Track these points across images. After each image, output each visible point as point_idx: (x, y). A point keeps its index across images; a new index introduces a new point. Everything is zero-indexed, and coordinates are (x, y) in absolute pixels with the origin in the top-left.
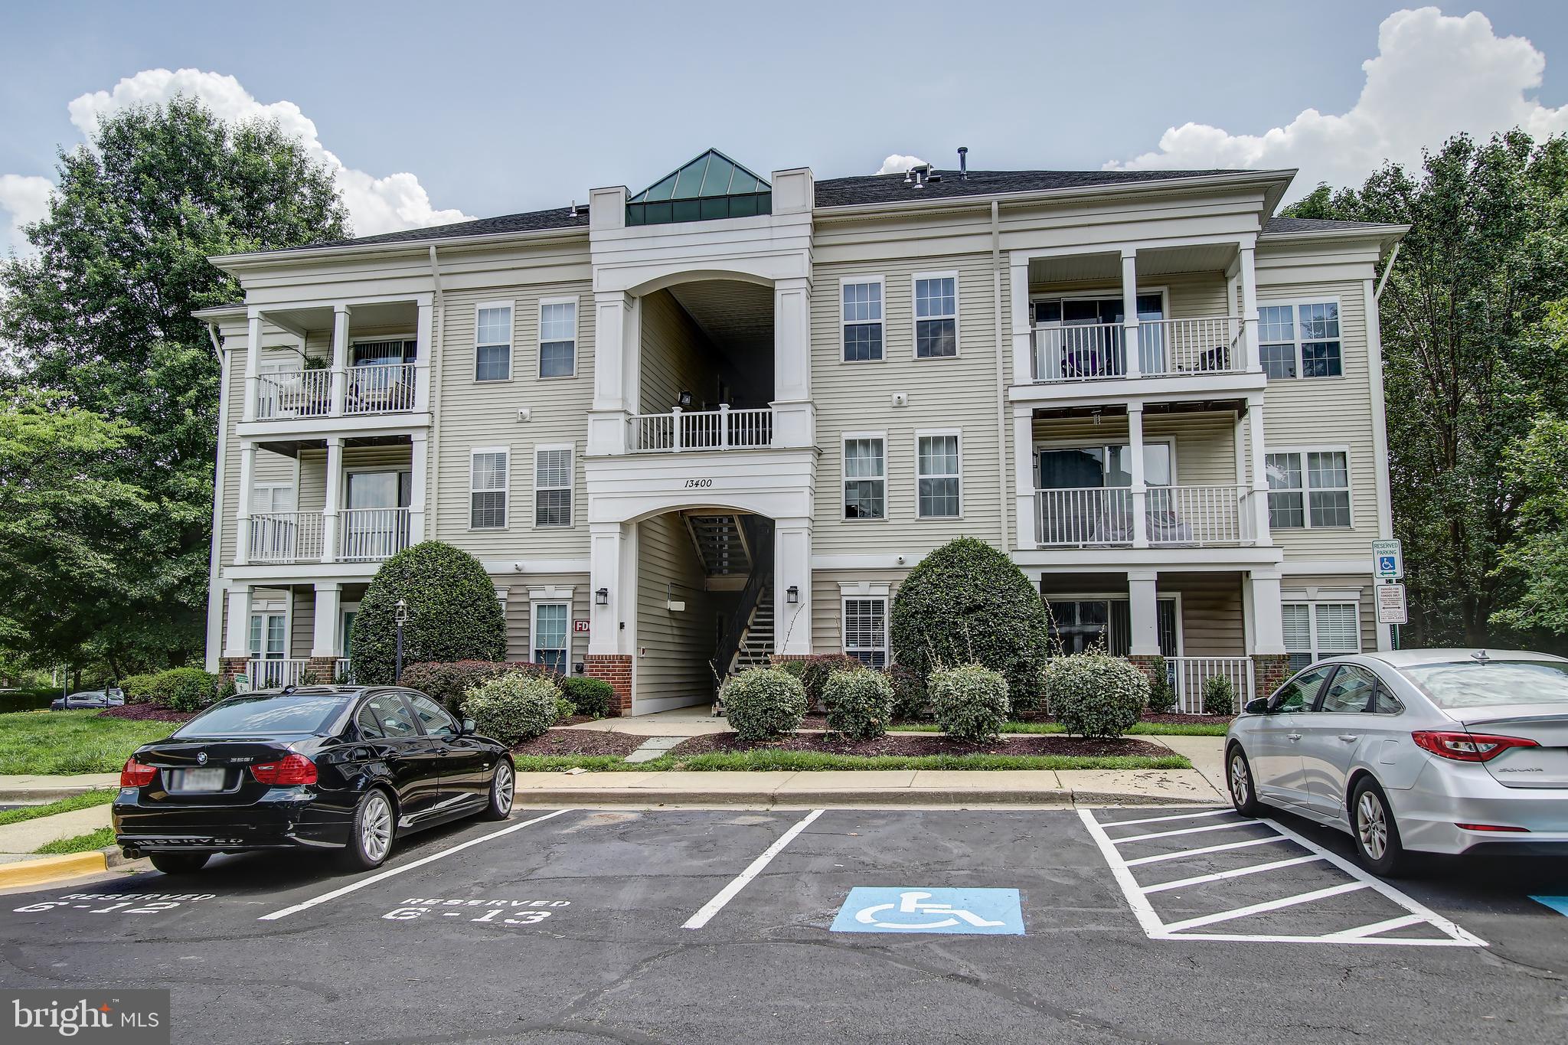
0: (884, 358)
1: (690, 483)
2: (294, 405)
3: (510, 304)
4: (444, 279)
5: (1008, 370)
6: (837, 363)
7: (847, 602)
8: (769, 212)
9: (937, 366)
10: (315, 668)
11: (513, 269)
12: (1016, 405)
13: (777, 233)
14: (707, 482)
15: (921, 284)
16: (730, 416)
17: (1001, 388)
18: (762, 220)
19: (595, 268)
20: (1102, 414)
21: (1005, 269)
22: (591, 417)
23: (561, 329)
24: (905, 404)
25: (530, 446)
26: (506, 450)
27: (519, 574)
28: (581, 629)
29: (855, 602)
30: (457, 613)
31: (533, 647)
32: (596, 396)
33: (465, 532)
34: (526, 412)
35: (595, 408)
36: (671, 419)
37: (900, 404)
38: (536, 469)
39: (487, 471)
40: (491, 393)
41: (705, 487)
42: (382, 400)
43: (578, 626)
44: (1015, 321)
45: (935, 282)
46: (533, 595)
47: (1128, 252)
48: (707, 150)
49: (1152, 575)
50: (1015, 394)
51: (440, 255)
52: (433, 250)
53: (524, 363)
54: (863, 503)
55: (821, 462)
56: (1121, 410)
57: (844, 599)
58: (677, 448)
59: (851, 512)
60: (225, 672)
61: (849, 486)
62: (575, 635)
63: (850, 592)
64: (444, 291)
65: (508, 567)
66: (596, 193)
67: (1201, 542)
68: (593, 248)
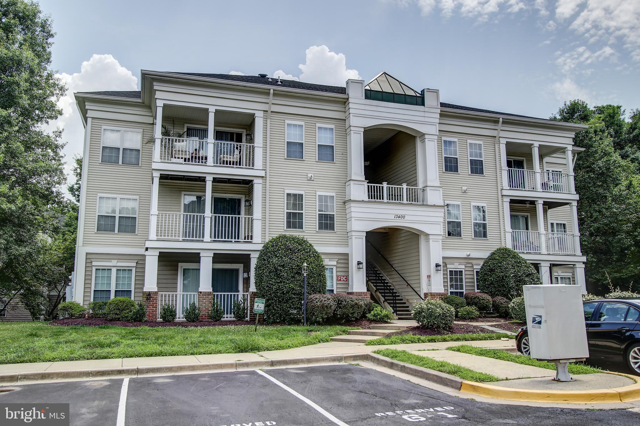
0: (459, 172)
1: (396, 217)
2: (184, 157)
3: (302, 123)
4: (273, 106)
5: (501, 183)
6: (442, 172)
7: (450, 271)
8: (423, 105)
9: (477, 177)
10: (203, 297)
11: (304, 107)
12: (504, 197)
13: (427, 115)
14: (403, 217)
15: (470, 145)
16: (407, 188)
17: (499, 190)
18: (421, 108)
19: (351, 115)
22: (352, 182)
23: (326, 139)
26: (303, 193)
28: (340, 280)
29: (452, 271)
32: (353, 173)
34: (312, 175)
35: (353, 178)
36: (382, 187)
38: (318, 203)
40: (294, 165)
41: (402, 219)
42: (235, 160)
43: (339, 278)
44: (502, 165)
45: (475, 145)
51: (275, 95)
52: (272, 91)
53: (310, 152)
54: (453, 231)
57: (448, 270)
58: (385, 200)
60: (147, 299)
61: (448, 223)
62: (338, 282)
63: (451, 267)
64: (272, 112)
66: (349, 81)
68: (351, 106)
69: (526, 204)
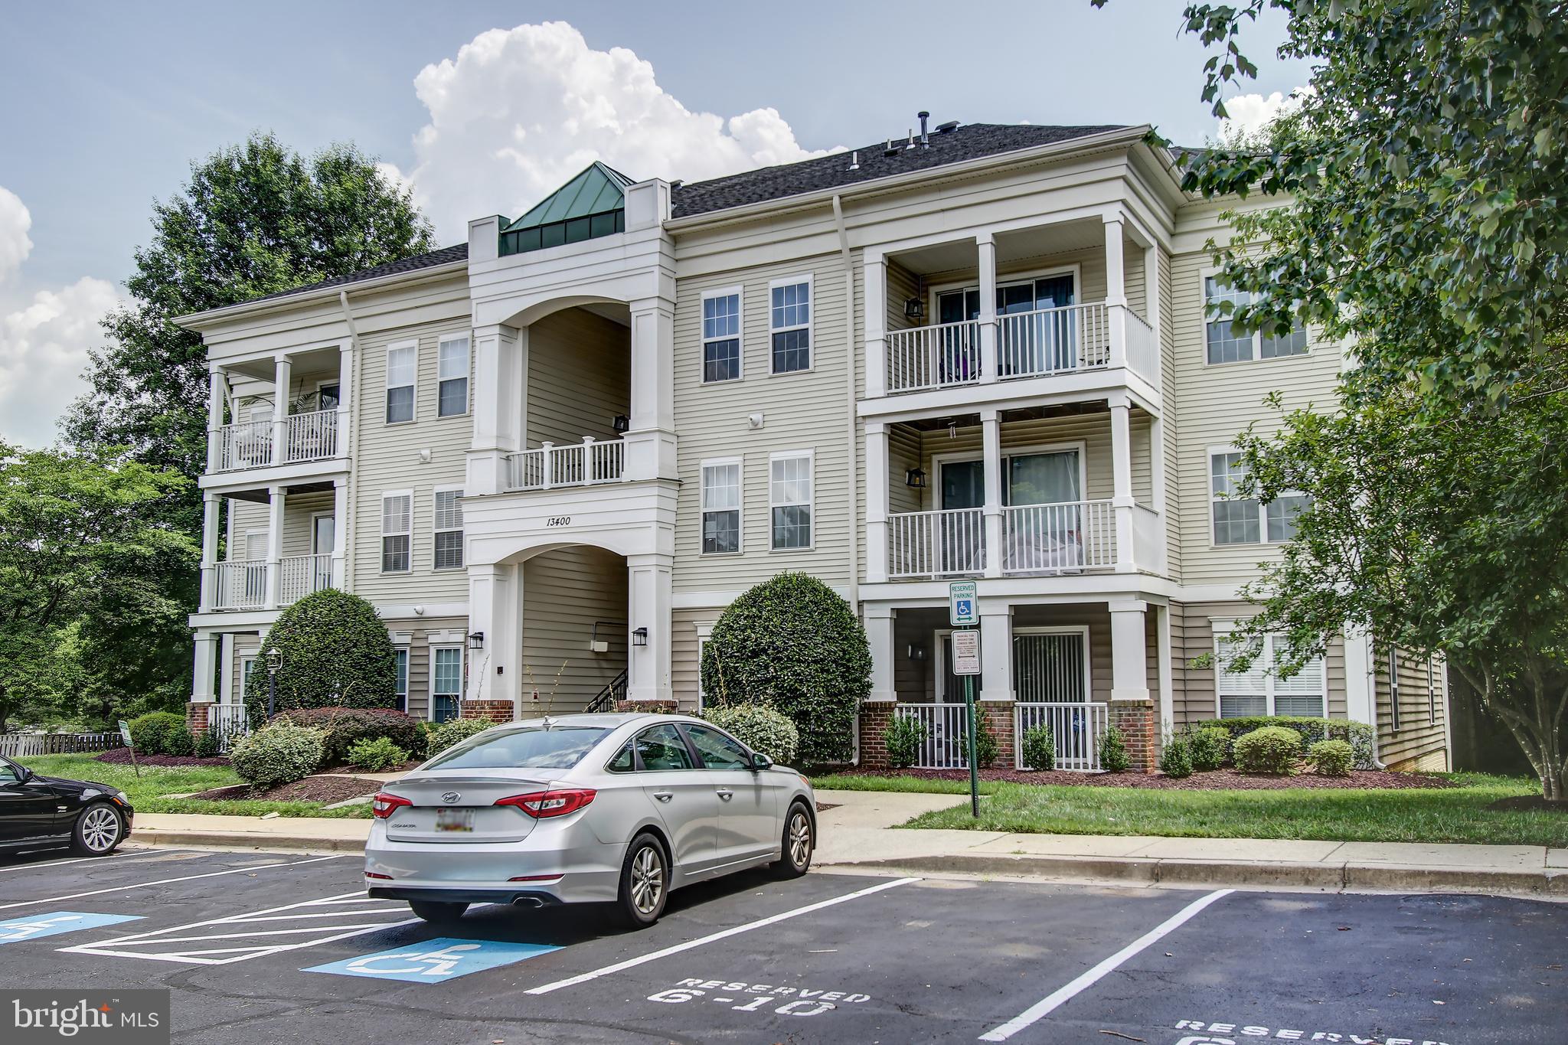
0: (741, 377)
1: (551, 522)
4: (358, 323)
5: (859, 382)
6: (697, 385)
8: (623, 230)
9: (792, 380)
12: (868, 421)
13: (630, 251)
14: (567, 520)
15: (777, 292)
16: (593, 447)
17: (851, 402)
18: (615, 239)
19: (474, 302)
20: (956, 426)
21: (857, 270)
22: (469, 457)
23: (457, 366)
24: (760, 426)
25: (429, 487)
26: (410, 492)
27: (421, 618)
30: (328, 661)
31: (432, 692)
32: (475, 434)
33: (377, 576)
34: (426, 452)
35: (475, 446)
36: (542, 454)
37: (755, 426)
38: (434, 511)
39: (397, 514)
40: (399, 435)
41: (565, 525)
42: (314, 447)
44: (868, 326)
45: (790, 289)
46: (432, 639)
47: (984, 237)
48: (591, 163)
49: (1003, 608)
50: (864, 409)
52: (343, 296)
53: (426, 402)
54: (721, 536)
55: (682, 493)
56: (975, 420)
57: (701, 640)
59: (709, 546)
60: (191, 716)
61: (706, 517)
63: (706, 632)
64: (360, 335)
65: (407, 611)
66: (474, 225)
67: (1058, 569)
68: (472, 282)
69: (949, 427)
